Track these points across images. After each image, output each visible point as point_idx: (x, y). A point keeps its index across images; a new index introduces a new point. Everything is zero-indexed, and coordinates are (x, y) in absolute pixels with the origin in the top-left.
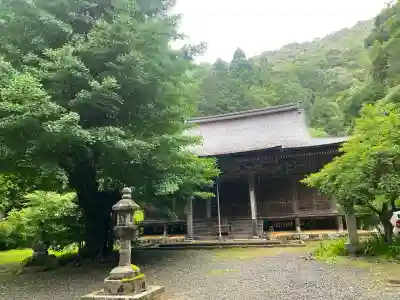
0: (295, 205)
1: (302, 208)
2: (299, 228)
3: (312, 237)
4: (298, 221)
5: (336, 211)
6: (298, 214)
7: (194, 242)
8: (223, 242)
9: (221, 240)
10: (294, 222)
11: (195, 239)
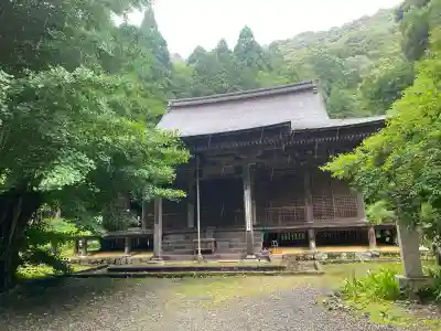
0: (309, 210)
1: (317, 215)
2: (313, 244)
3: (331, 256)
4: (311, 234)
5: (365, 220)
6: (313, 223)
7: (162, 264)
8: (203, 265)
9: (201, 261)
10: (307, 234)
11: (165, 259)
